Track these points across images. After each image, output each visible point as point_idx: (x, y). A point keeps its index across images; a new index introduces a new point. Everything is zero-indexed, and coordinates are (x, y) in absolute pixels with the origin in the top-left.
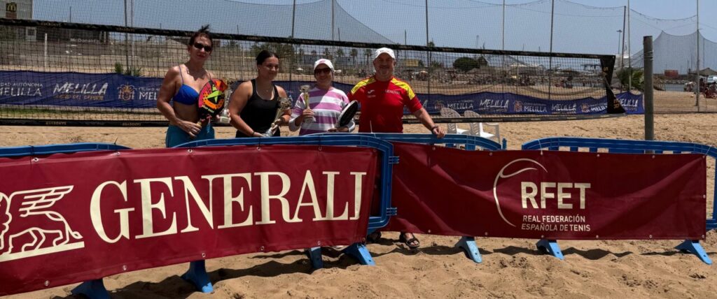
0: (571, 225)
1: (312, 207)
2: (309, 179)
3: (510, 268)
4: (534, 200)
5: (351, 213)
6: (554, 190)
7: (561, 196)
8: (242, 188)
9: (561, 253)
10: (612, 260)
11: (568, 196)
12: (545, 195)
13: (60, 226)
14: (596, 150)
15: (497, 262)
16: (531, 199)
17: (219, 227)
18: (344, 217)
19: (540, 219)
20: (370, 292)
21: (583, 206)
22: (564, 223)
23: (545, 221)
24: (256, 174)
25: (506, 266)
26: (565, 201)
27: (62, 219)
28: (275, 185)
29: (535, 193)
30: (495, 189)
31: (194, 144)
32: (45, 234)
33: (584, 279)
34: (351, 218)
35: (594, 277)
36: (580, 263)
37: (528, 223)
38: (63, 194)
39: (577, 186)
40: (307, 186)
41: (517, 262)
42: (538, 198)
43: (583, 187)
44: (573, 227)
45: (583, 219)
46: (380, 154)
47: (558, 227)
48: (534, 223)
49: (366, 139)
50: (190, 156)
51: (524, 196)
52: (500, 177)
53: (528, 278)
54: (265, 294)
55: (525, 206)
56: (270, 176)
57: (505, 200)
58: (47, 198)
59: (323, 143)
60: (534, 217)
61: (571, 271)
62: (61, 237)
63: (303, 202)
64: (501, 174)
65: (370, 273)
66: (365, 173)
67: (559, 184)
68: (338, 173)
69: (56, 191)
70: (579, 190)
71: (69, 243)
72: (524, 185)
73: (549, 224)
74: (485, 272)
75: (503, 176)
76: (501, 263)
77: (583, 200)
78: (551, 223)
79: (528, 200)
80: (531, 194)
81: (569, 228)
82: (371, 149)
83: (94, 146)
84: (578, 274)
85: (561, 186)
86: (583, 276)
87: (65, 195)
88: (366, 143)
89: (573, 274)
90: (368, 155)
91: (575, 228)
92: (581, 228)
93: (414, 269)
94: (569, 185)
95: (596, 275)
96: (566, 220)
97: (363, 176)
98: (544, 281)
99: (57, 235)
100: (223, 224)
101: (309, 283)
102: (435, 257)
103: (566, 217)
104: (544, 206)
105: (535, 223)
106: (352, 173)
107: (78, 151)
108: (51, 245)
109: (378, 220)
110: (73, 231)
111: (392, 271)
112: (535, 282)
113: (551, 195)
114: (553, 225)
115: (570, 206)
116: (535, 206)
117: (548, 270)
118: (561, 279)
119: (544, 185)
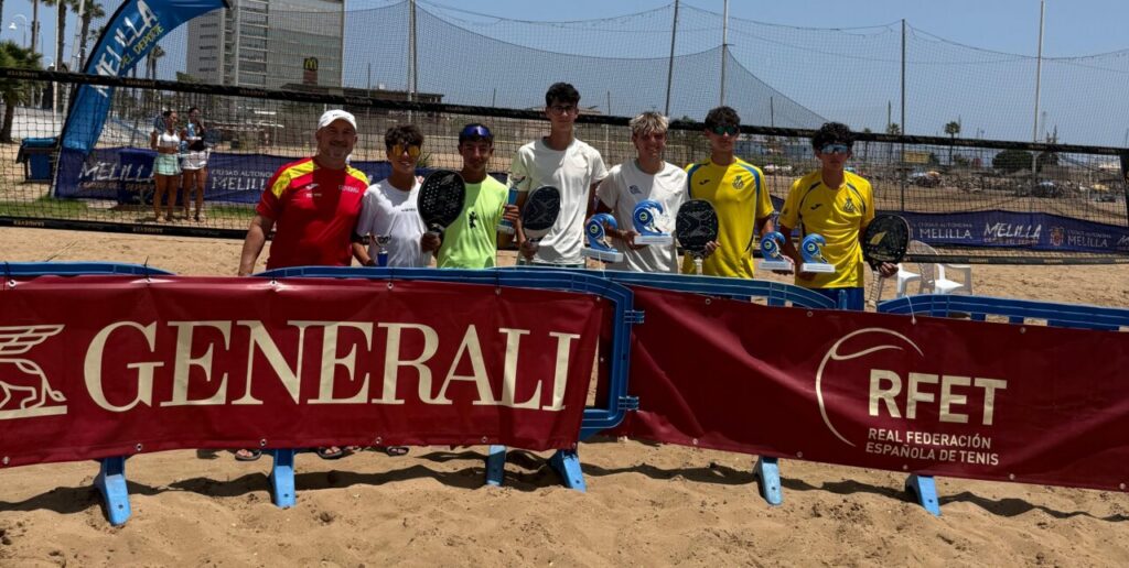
0: (963, 452)
1: (474, 384)
2: (471, 339)
3: (825, 519)
4: (894, 403)
5: (547, 398)
6: (935, 389)
7: (947, 399)
8: (355, 346)
9: (935, 502)
10: (1040, 524)
11: (962, 400)
12: (915, 396)
13: (36, 381)
14: (1022, 320)
15: (808, 507)
16: (887, 401)
17: (310, 402)
18: (534, 403)
19: (903, 436)
20: (541, 534)
21: (988, 421)
22: (948, 448)
23: (912, 441)
24: (381, 325)
25: (819, 516)
26: (954, 408)
27: (39, 371)
28: (412, 345)
29: (896, 390)
30: (819, 378)
31: (282, 273)
32: (11, 391)
33: (957, 553)
34: (545, 408)
35: (976, 550)
36: (967, 524)
37: (877, 441)
38: (45, 336)
39: (979, 382)
40: (466, 350)
41: (845, 510)
42: (901, 401)
43: (991, 386)
44: (966, 456)
45: (987, 443)
46: (609, 307)
47: (937, 453)
48: (890, 442)
49: (583, 279)
50: (272, 291)
51: (875, 394)
52: (830, 358)
53: (846, 540)
54: (373, 518)
55: (874, 411)
56: (403, 330)
57: (836, 398)
58: (20, 340)
59: (504, 283)
60: (890, 432)
61: (939, 536)
62: (34, 397)
63: (456, 374)
64: (832, 353)
65: (564, 503)
66: (577, 336)
67: (945, 378)
68: (527, 332)
69: (36, 331)
70: (982, 391)
71: (43, 406)
72: (876, 375)
73: (919, 446)
74: (778, 521)
75: (836, 357)
76: (814, 508)
77: (988, 409)
78: (923, 446)
79: (882, 404)
80: (889, 391)
81: (958, 457)
82: (593, 298)
83: (109, 267)
84: (950, 542)
85: (949, 381)
86: (958, 548)
87: (49, 337)
88: (583, 287)
89: (940, 541)
90: (585, 306)
91: (969, 457)
92: (981, 459)
93: (653, 503)
94: (965, 381)
95: (982, 548)
96: (954, 441)
97: (572, 340)
98: (874, 549)
99: (29, 394)
100: (317, 397)
101: (455, 508)
102: (703, 486)
103: (954, 437)
104: (911, 414)
105: (893, 444)
106: (552, 334)
107: (83, 275)
108: (18, 407)
109: (605, 415)
110: (53, 389)
111: (609, 502)
112: (857, 550)
113: (929, 397)
114: (927, 449)
115: (963, 418)
116: (895, 413)
117: (899, 529)
118: (906, 548)
119: (915, 379)
